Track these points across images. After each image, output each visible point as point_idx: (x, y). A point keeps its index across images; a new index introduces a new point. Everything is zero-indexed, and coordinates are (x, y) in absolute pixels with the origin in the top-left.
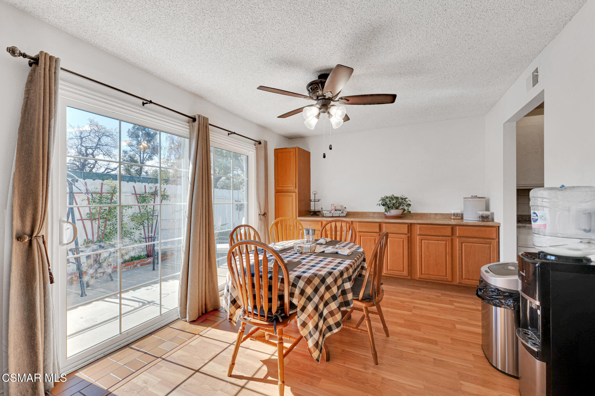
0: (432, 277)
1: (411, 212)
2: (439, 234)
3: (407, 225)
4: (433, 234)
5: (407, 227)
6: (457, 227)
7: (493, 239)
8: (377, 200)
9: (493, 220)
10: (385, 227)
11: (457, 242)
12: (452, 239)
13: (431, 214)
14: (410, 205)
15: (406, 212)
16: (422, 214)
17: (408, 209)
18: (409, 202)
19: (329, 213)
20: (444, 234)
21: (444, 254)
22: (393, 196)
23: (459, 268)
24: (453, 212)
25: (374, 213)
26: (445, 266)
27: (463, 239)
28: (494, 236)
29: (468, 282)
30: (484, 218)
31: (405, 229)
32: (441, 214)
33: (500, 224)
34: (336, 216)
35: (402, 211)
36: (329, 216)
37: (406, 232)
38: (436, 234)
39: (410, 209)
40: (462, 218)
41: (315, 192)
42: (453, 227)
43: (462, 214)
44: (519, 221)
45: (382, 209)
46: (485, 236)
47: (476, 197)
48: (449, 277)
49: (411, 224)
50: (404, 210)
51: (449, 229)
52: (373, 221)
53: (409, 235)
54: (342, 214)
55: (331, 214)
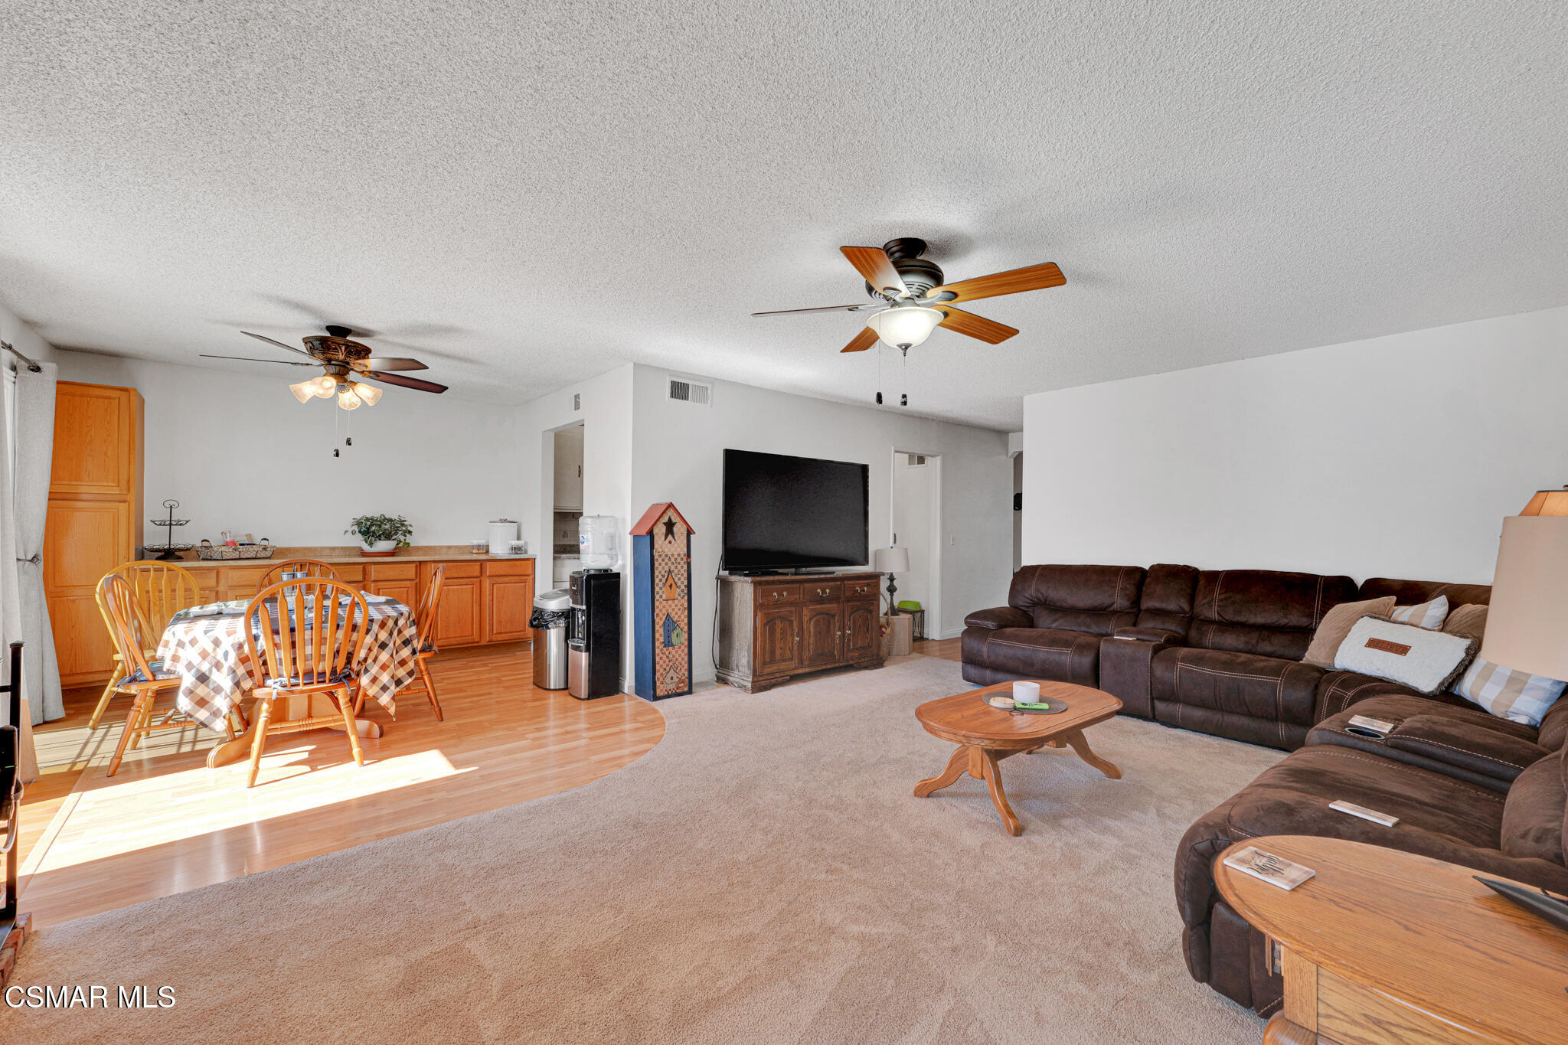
0: (453, 641)
1: (411, 545)
2: (463, 575)
3: (414, 565)
4: (456, 576)
5: (414, 569)
6: (488, 563)
7: (528, 575)
8: (348, 523)
9: (526, 552)
10: (374, 571)
11: (487, 583)
12: (480, 581)
13: (441, 547)
14: (410, 532)
15: (401, 545)
16: (427, 547)
17: (405, 540)
18: (410, 528)
19: (231, 550)
20: (470, 575)
21: (470, 604)
22: (383, 517)
23: (489, 620)
24: (475, 542)
25: (333, 549)
26: (470, 620)
27: (495, 579)
28: (530, 571)
29: (500, 637)
30: (517, 549)
31: (411, 572)
32: (456, 547)
33: (536, 555)
34: (249, 556)
35: (395, 542)
36: (231, 557)
37: (413, 576)
38: (460, 576)
39: (409, 539)
40: (487, 552)
41: (172, 503)
42: (482, 562)
43: (488, 546)
44: (556, 551)
45: (359, 541)
46: (519, 573)
47: (505, 521)
48: (476, 637)
49: (420, 562)
50: (400, 541)
51: (477, 566)
52: (351, 561)
53: (418, 580)
54: (264, 552)
55: (237, 553)
